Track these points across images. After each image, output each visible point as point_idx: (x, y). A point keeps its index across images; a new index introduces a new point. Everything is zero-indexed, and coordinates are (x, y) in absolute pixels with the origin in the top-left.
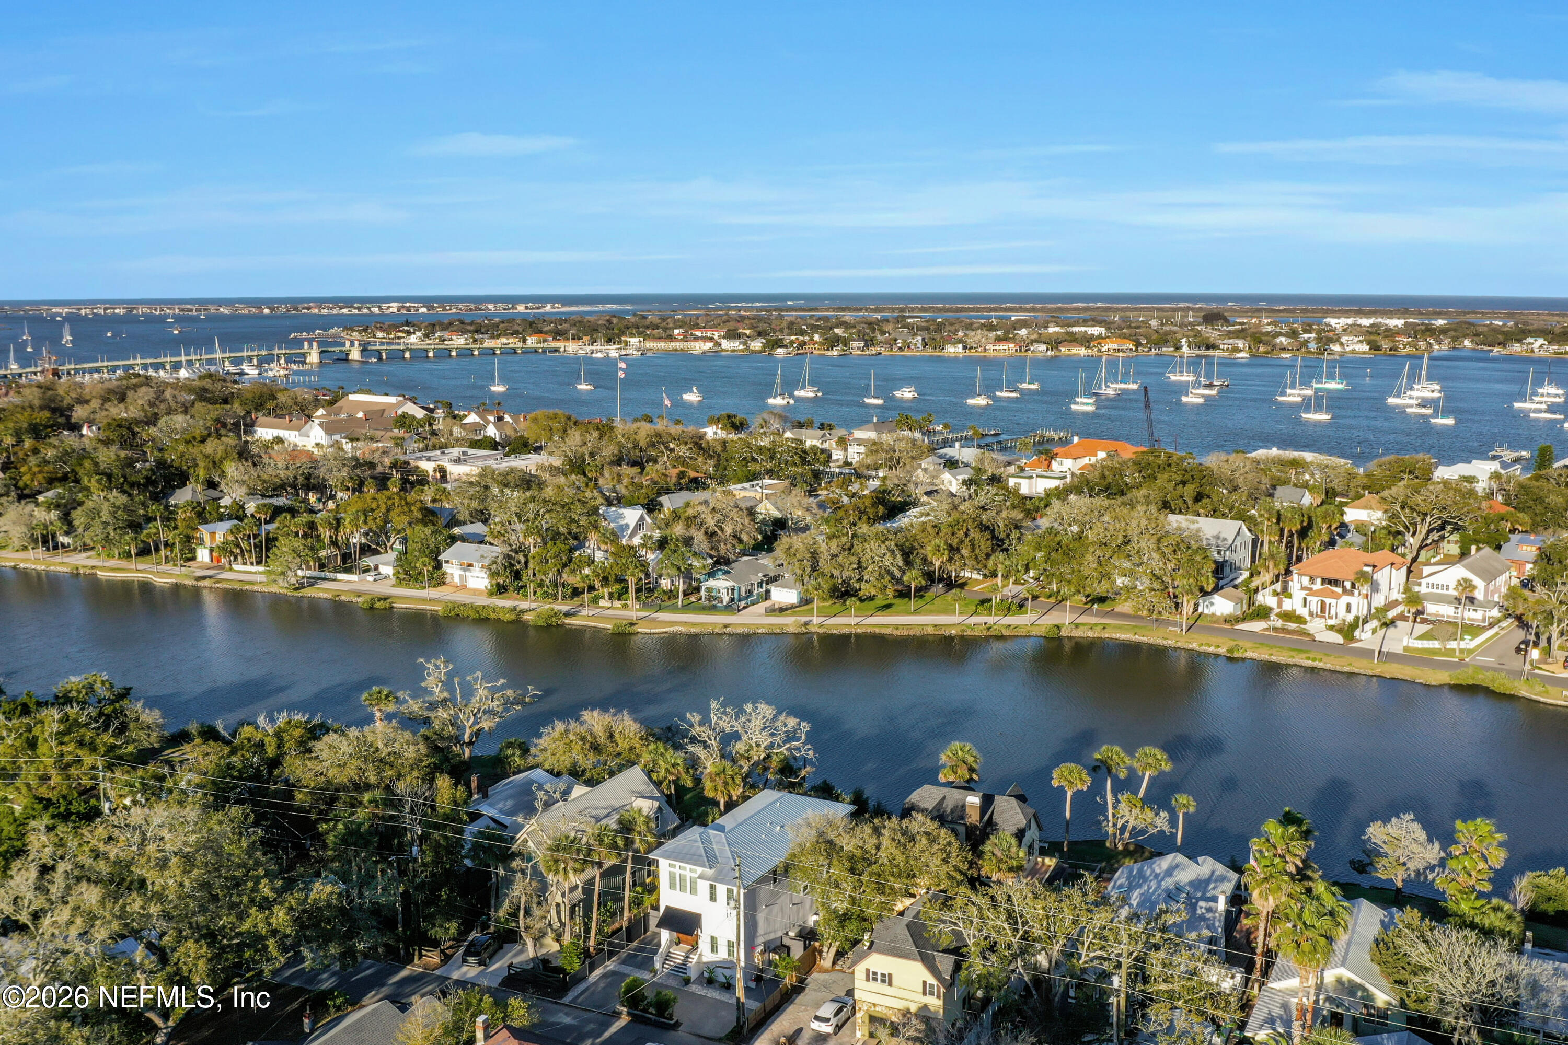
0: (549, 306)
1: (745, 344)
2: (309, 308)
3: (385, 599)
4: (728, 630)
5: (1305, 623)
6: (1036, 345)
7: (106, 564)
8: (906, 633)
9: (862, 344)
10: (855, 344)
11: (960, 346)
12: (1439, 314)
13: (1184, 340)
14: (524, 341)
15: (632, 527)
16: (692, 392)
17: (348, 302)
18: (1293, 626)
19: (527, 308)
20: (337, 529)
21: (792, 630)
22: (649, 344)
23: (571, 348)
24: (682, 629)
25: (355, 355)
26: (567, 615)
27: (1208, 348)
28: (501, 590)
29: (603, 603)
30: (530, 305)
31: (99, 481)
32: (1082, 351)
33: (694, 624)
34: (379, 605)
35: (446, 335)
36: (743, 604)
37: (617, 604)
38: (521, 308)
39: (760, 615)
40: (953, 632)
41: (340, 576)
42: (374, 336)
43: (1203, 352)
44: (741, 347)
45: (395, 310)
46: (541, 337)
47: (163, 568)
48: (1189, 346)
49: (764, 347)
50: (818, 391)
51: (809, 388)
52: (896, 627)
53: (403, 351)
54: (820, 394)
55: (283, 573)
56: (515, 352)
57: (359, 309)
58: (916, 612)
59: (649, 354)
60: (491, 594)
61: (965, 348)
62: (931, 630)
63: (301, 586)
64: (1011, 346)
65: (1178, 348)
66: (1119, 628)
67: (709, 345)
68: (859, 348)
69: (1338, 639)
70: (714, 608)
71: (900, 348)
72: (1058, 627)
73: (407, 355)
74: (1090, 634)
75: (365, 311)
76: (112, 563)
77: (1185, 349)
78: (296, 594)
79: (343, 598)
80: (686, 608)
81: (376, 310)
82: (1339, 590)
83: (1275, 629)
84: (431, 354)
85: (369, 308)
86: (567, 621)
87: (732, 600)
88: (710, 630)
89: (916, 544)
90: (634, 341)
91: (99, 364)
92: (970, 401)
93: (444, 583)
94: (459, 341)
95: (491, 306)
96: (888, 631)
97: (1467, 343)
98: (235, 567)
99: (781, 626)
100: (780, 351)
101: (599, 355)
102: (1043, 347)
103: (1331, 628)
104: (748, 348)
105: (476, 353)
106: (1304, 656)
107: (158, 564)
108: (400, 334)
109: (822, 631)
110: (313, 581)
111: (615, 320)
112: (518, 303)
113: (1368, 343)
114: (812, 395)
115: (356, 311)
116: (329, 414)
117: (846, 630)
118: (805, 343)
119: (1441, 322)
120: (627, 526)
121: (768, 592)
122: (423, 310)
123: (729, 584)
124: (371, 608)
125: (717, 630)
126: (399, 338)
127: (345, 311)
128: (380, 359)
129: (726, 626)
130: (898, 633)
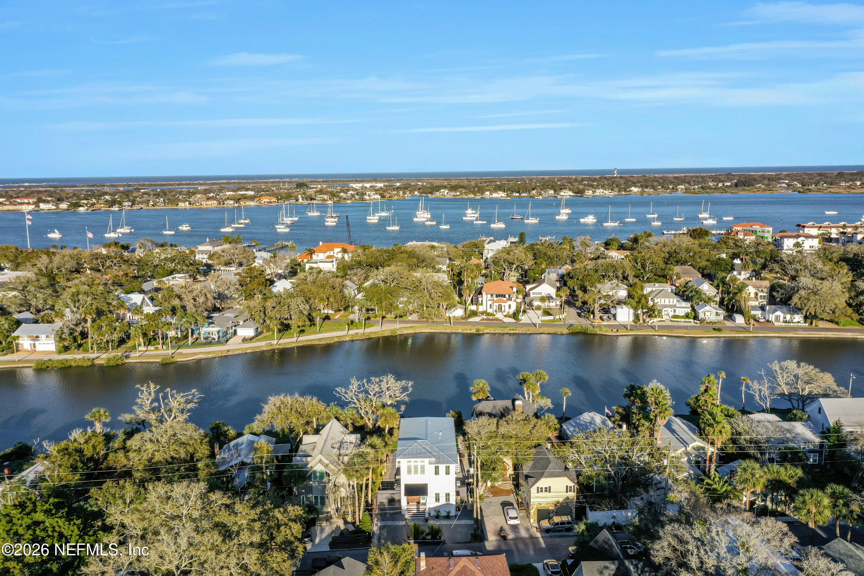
1: (55, 205)
4: (230, 353)
5: (494, 315)
6: (228, 201)
8: (325, 342)
9: (130, 204)
10: (126, 204)
11: (187, 203)
12: (398, 181)
13: (300, 196)
16: (54, 232)
18: (491, 317)
21: (265, 348)
24: (204, 356)
26: (123, 357)
27: (311, 200)
28: (67, 349)
29: (139, 349)
32: (252, 203)
36: (225, 339)
37: (151, 348)
39: (240, 344)
40: (348, 339)
43: (309, 202)
44: (54, 207)
48: (303, 199)
49: (68, 207)
50: (131, 229)
51: (126, 227)
52: (319, 340)
54: (133, 230)
58: (320, 332)
61: (190, 204)
62: (336, 339)
64: (215, 202)
65: (297, 200)
67: (32, 207)
68: (128, 206)
69: (512, 320)
70: (211, 343)
71: (153, 205)
77: (301, 200)
80: (194, 345)
82: (505, 299)
83: (483, 319)
86: (127, 361)
87: (219, 337)
88: (220, 355)
92: (222, 230)
96: (316, 343)
97: (416, 193)
99: (259, 347)
100: (81, 209)
102: (232, 202)
103: (505, 316)
104: (58, 208)
106: (508, 329)
113: (380, 195)
114: (128, 231)
118: (94, 204)
119: (398, 184)
120: (135, 303)
121: (235, 331)
123: (217, 329)
125: (224, 354)
129: (228, 351)
130: (321, 343)
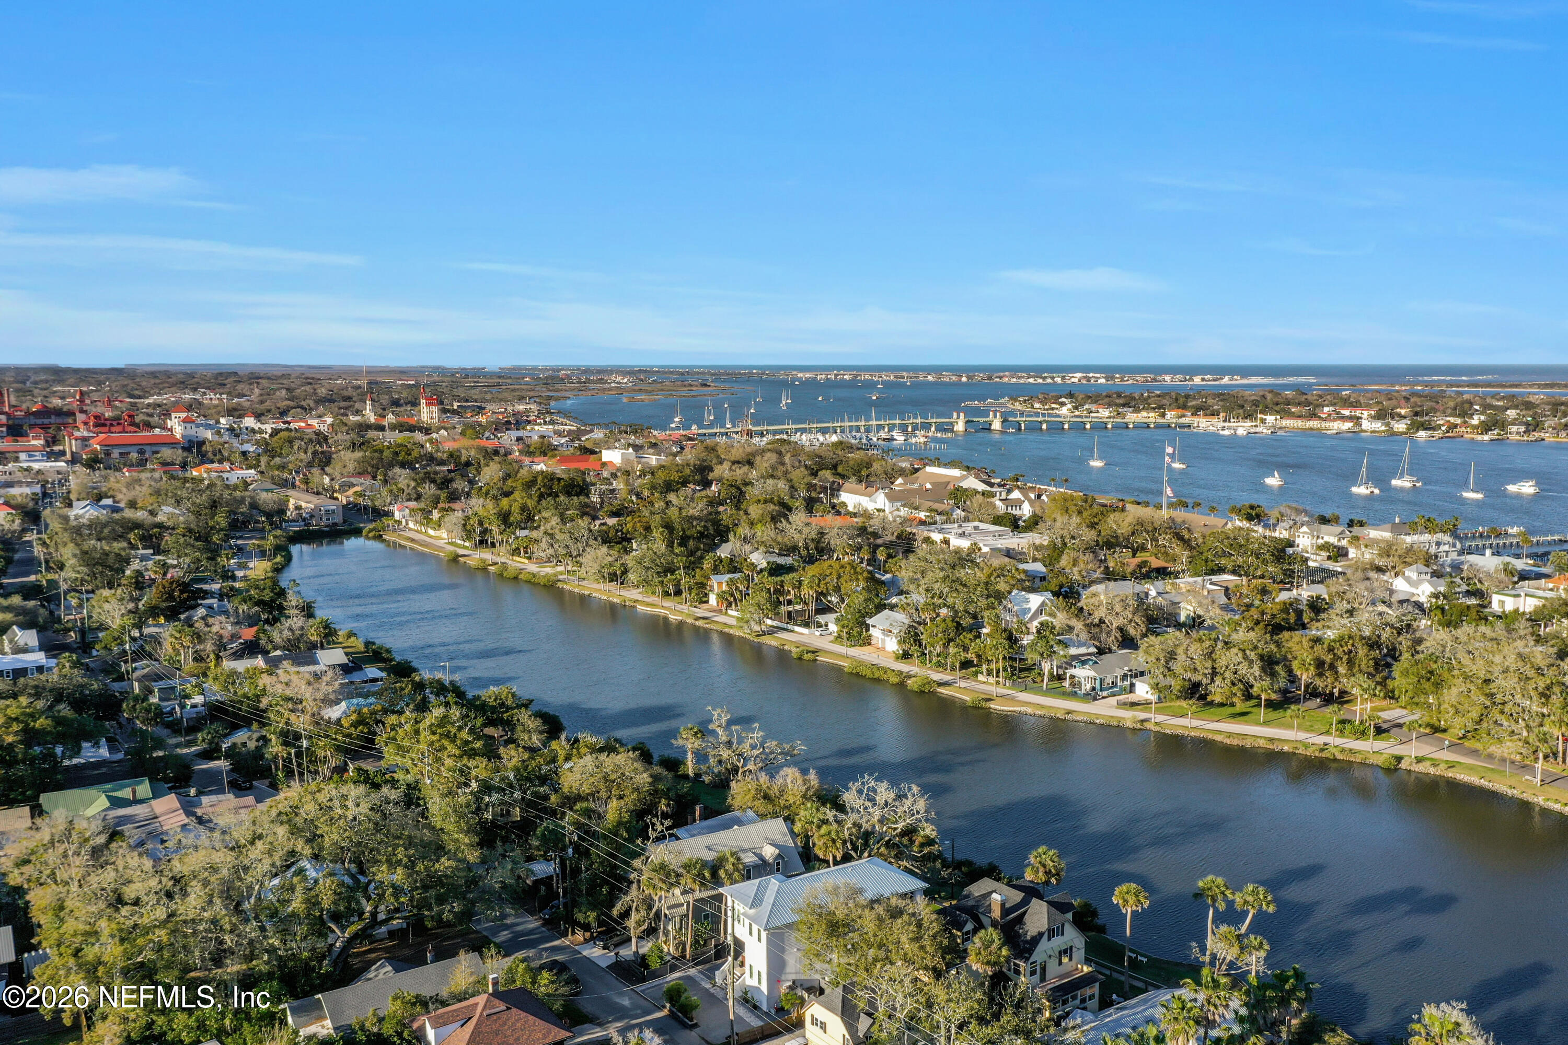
0: (1226, 379)
1: (1388, 425)
2: (1000, 377)
3: (813, 652)
4: (1070, 717)
7: (646, 599)
8: (1235, 742)
9: (1523, 428)
10: (1514, 429)
14: (1163, 415)
15: (1032, 611)
16: (1273, 476)
17: (1038, 371)
19: (1203, 380)
20: (799, 588)
21: (1129, 724)
22: (1287, 422)
23: (1203, 423)
24: (1029, 710)
25: (997, 425)
26: (940, 684)
28: (906, 656)
29: (981, 678)
30: (1208, 377)
31: (662, 533)
33: (1043, 707)
34: (806, 657)
35: (1093, 407)
36: (1105, 694)
37: (992, 680)
38: (1197, 380)
39: (1116, 707)
40: (1286, 748)
41: (797, 629)
42: (1032, 407)
44: (1383, 428)
45: (1076, 380)
46: (1180, 412)
47: (679, 607)
49: (1408, 429)
51: (1407, 478)
52: (1230, 735)
53: (1041, 423)
55: (747, 622)
56: (1148, 427)
57: (1044, 378)
58: (1266, 723)
59: (1280, 433)
60: (897, 658)
62: (1262, 743)
63: (764, 634)
66: (1471, 768)
67: (1348, 425)
68: (1518, 433)
70: (1074, 694)
72: (1399, 759)
73: (1044, 426)
74: (1432, 771)
75: (1049, 381)
76: (652, 599)
78: (756, 640)
79: (786, 647)
80: (1049, 692)
81: (1059, 380)
84: (1066, 426)
85: (1053, 378)
86: (941, 690)
87: (1094, 689)
88: (1053, 714)
89: (1289, 656)
90: (1270, 419)
91: (786, 427)
93: (870, 644)
94: (1104, 413)
95: (1167, 378)
96: (1218, 738)
98: (730, 612)
99: (1119, 719)
100: (1422, 434)
101: (1226, 432)
104: (1387, 429)
105: (1109, 426)
107: (681, 603)
108: (1054, 406)
109: (1158, 729)
110: (772, 631)
111: (1269, 396)
112: (1196, 375)
115: (1040, 381)
116: (905, 483)
117: (1180, 732)
118: (1456, 426)
120: (1030, 609)
121: (1132, 685)
122: (1102, 381)
123: (1092, 673)
124: (800, 658)
125: (1059, 715)
126: (1053, 409)
127: (1031, 380)
128: (1020, 429)
129: (1068, 712)
130: (1228, 741)
